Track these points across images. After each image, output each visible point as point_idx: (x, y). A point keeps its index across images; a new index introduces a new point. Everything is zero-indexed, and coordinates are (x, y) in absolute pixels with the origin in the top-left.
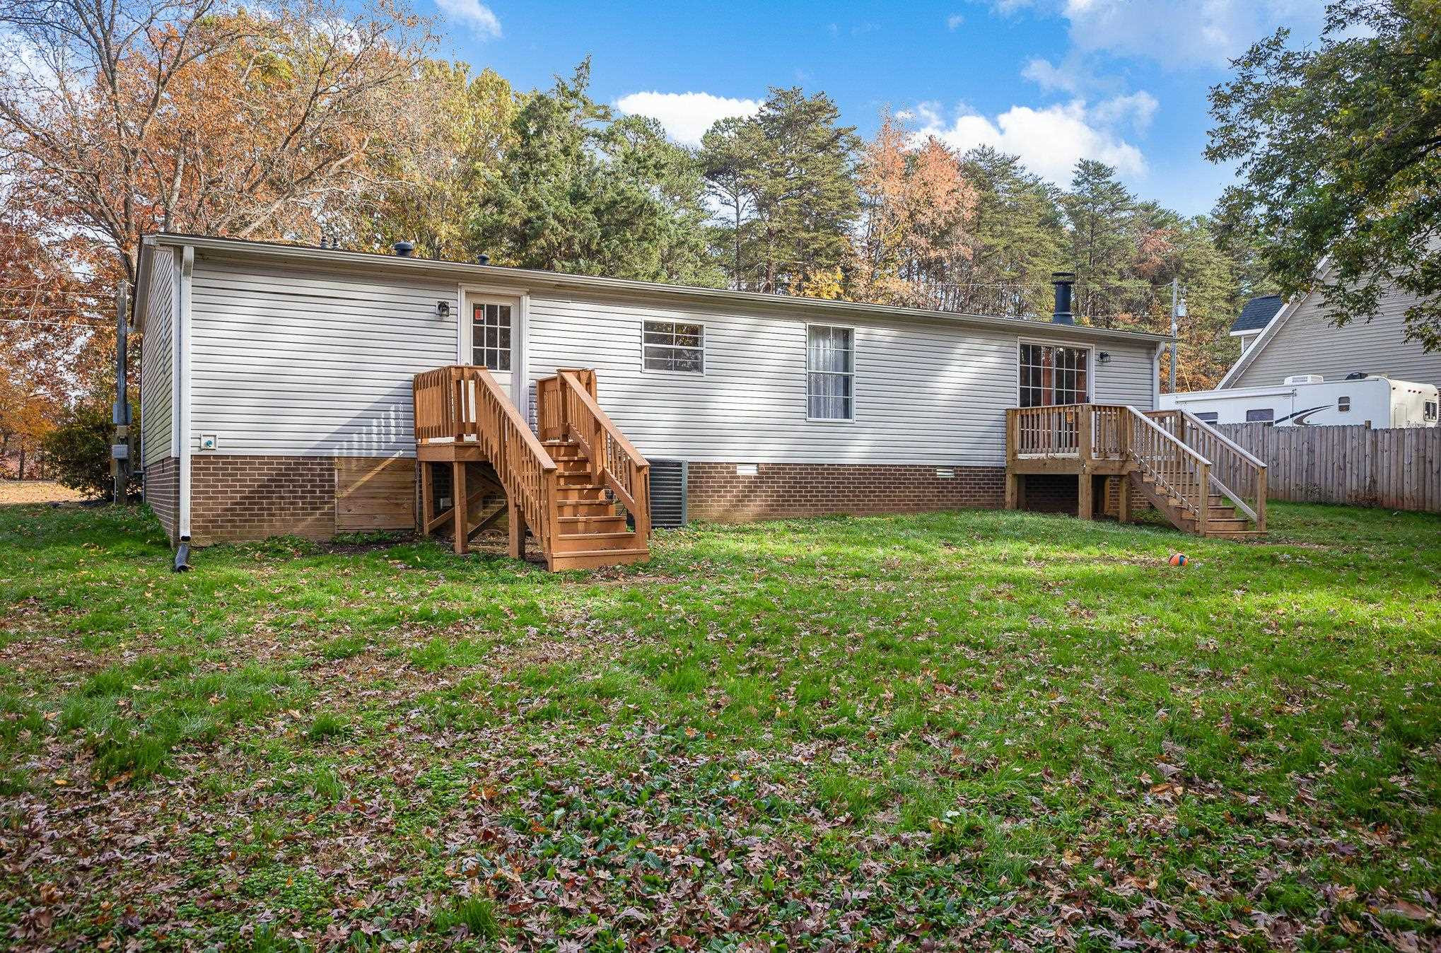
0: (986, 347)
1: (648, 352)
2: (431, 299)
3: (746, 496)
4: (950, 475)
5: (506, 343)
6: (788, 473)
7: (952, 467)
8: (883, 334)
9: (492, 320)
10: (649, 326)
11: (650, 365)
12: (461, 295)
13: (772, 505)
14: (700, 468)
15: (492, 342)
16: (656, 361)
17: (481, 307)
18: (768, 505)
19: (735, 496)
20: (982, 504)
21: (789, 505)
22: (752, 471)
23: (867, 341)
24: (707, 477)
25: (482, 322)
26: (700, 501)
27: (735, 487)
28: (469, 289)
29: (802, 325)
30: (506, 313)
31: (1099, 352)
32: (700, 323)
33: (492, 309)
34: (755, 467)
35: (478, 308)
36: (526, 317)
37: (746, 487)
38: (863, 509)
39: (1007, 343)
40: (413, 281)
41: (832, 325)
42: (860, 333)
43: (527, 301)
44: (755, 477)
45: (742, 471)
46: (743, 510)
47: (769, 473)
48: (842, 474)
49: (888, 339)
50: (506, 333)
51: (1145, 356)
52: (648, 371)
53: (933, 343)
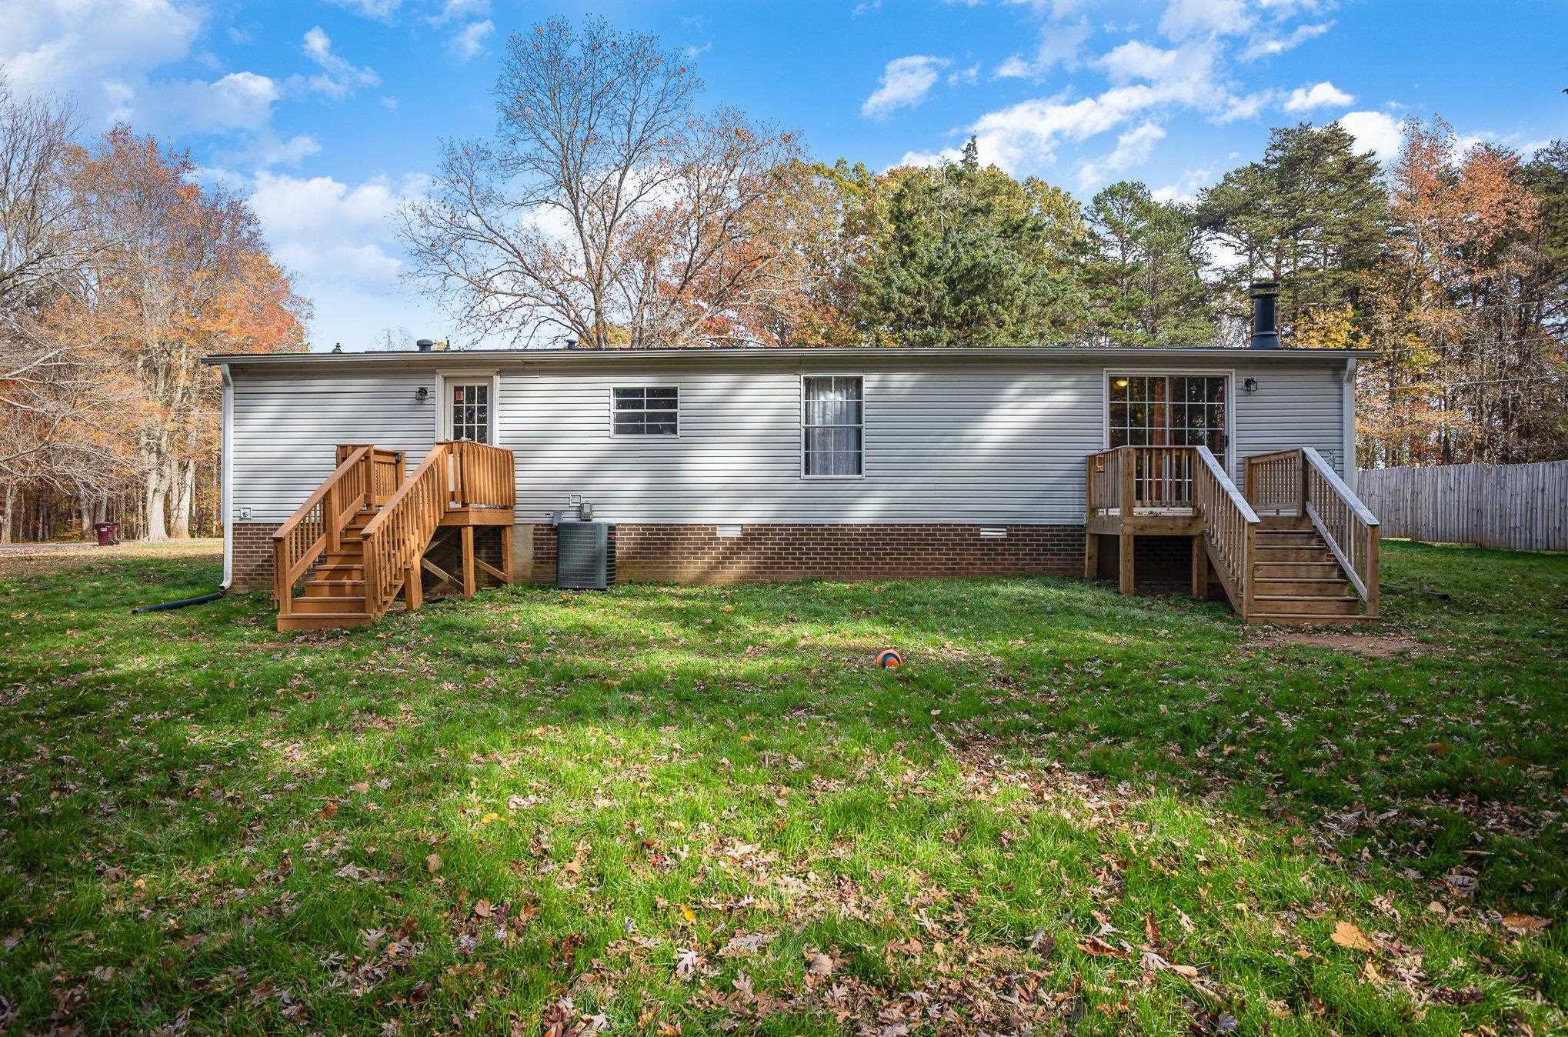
0: (1055, 384)
1: (619, 418)
2: (413, 386)
3: (727, 558)
4: (1002, 534)
5: (483, 420)
6: (778, 534)
7: (1004, 526)
8: (900, 380)
9: (470, 399)
10: (619, 392)
11: (620, 430)
12: (439, 380)
13: (759, 568)
14: (675, 529)
15: (470, 418)
16: (626, 425)
17: (461, 389)
18: (753, 568)
19: (714, 558)
20: (1050, 570)
21: (779, 568)
22: (735, 533)
23: (881, 389)
24: (682, 539)
25: (461, 402)
26: (673, 563)
27: (714, 549)
28: (446, 374)
29: (797, 378)
30: (483, 391)
31: (1243, 379)
32: (674, 385)
33: (470, 390)
34: (739, 528)
35: (458, 389)
36: (497, 393)
37: (727, 549)
38: (876, 573)
39: (1086, 378)
40: (397, 372)
41: (833, 375)
42: (870, 381)
43: (497, 379)
44: (738, 539)
45: (720, 533)
46: (723, 573)
47: (753, 536)
48: (848, 534)
49: (909, 384)
50: (482, 410)
51: (1330, 378)
52: (618, 436)
53: (976, 385)
